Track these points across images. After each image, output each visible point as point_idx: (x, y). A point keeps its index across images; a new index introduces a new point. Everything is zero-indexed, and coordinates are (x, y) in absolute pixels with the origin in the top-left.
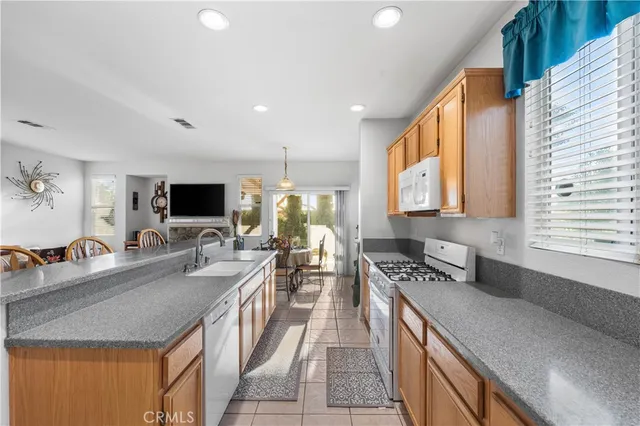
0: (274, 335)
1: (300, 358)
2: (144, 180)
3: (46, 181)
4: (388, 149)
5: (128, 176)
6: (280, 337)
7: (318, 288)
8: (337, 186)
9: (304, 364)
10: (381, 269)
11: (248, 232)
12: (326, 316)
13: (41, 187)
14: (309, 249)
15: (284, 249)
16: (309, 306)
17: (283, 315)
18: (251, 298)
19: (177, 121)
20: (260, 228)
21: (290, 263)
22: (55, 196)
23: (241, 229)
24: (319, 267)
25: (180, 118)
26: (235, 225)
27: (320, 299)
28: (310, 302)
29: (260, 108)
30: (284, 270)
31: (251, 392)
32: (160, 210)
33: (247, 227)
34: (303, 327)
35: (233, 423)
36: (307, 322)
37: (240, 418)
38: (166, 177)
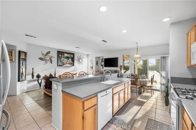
0: (128, 107)
1: (135, 118)
2: (99, 58)
3: (81, 59)
4: (187, 34)
5: (96, 57)
6: (130, 108)
7: (150, 95)
8: (162, 55)
9: (137, 121)
10: (176, 91)
11: (125, 72)
12: (151, 106)
13: (81, 61)
14: (147, 80)
15: (135, 79)
16: (145, 101)
17: (133, 101)
18: (118, 93)
19: (103, 41)
20: (129, 71)
21: (138, 83)
22: (83, 62)
23: (123, 71)
24: (151, 87)
25: (103, 40)
26: (121, 70)
27: (150, 99)
28: (146, 99)
29: (124, 31)
30: (136, 86)
31: (116, 122)
32: (102, 65)
33: (125, 71)
34: (140, 107)
35: (108, 129)
36: (142, 106)
37: (110, 128)
38: (103, 57)
